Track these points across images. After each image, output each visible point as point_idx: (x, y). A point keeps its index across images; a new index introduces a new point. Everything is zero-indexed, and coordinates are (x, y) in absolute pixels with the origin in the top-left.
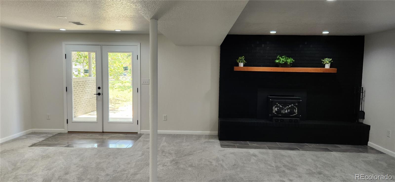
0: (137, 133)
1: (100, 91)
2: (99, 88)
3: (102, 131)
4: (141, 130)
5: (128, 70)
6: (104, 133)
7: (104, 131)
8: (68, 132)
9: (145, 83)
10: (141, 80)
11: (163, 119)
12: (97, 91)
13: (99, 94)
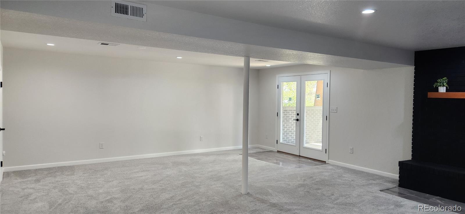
0: (326, 162)
1: (298, 117)
2: (298, 114)
3: (299, 155)
4: (328, 159)
5: (320, 98)
6: (300, 157)
7: (300, 155)
8: (278, 151)
9: (333, 111)
10: (330, 108)
11: (350, 152)
12: (296, 117)
13: (297, 120)
